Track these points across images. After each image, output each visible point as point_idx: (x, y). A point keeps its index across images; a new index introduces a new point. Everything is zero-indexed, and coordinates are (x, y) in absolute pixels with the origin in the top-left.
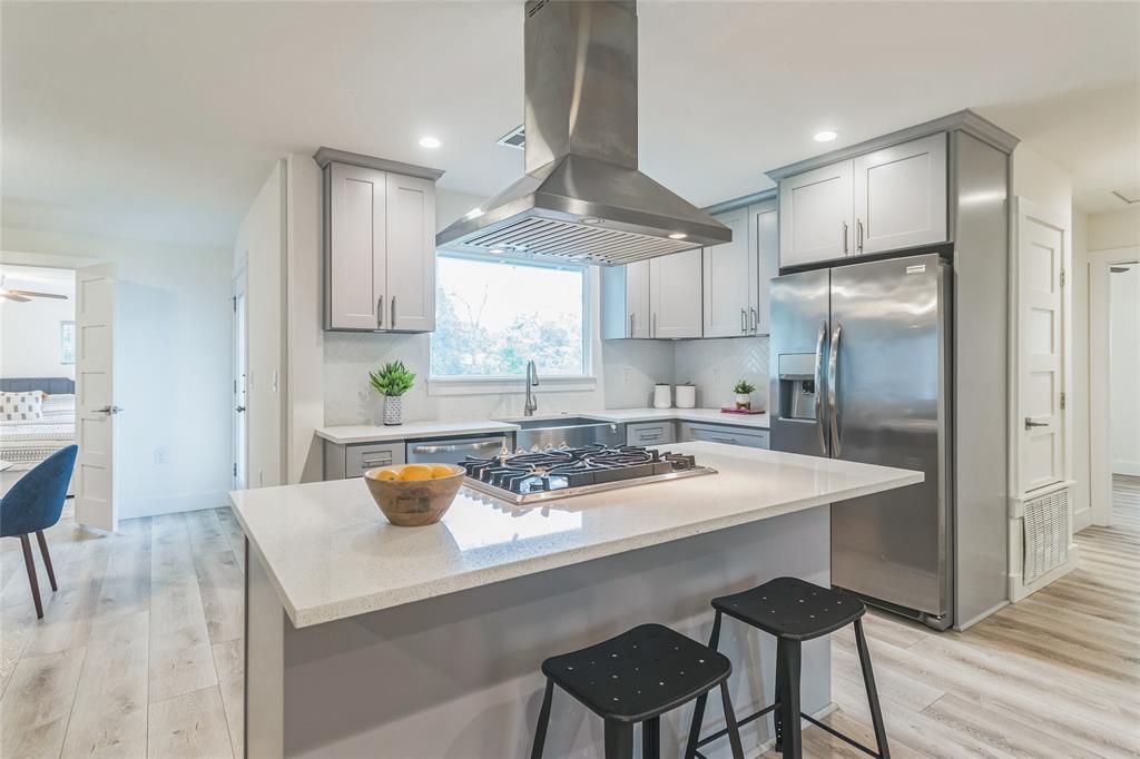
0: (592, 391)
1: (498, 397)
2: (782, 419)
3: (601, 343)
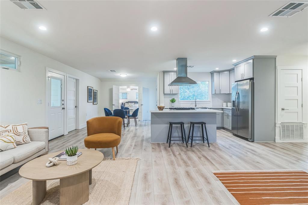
0: (210, 103)
2: (233, 107)
3: (211, 95)
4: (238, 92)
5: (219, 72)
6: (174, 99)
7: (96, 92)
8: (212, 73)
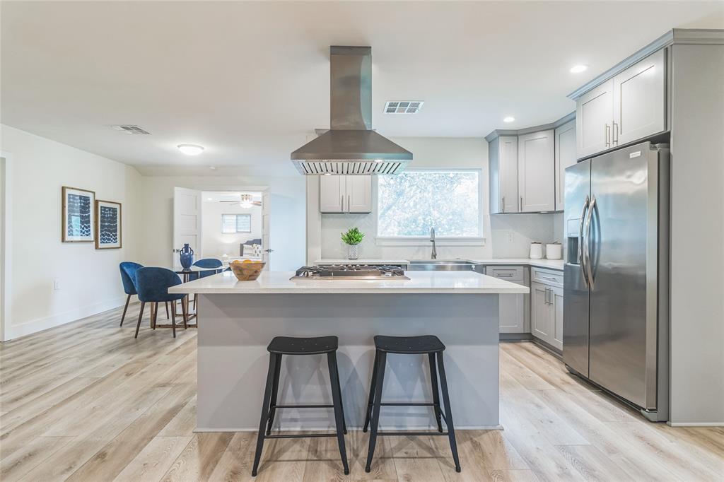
0: (483, 246)
1: (416, 248)
2: (569, 264)
3: (489, 216)
4: (591, 204)
5: (516, 135)
6: (356, 231)
7: (114, 210)
8: (491, 142)
